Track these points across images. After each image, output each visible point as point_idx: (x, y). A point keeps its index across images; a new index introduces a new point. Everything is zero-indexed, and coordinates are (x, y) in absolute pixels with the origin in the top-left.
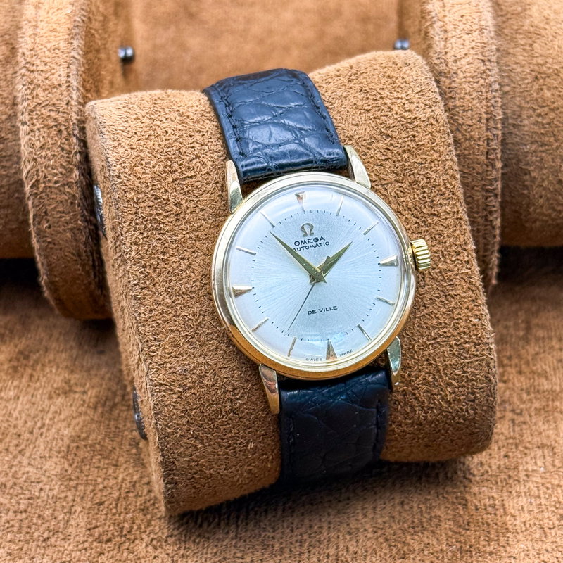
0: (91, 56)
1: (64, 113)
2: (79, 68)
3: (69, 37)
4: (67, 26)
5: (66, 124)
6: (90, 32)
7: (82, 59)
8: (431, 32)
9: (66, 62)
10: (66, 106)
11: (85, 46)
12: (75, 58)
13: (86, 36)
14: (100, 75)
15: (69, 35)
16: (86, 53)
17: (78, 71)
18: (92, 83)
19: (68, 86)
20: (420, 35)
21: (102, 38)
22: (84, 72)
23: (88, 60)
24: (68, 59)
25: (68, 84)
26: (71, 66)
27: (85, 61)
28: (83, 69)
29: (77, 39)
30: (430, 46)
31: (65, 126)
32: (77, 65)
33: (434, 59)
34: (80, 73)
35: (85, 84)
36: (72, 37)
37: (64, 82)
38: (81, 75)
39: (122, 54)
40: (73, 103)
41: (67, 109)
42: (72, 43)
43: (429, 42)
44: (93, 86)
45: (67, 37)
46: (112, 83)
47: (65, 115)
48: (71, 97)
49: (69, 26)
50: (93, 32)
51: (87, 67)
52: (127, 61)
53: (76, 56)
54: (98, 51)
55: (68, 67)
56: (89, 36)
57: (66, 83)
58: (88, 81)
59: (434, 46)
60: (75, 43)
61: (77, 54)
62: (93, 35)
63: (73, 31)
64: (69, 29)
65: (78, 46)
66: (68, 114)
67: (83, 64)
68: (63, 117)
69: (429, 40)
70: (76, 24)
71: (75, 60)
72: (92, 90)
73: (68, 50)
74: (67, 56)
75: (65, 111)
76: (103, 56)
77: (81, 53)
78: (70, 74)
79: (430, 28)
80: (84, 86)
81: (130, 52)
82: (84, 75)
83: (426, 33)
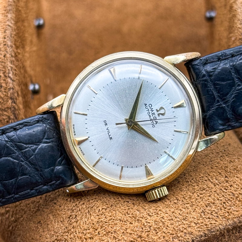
0: (19, 24)
1: (3, 62)
2: (12, 33)
3: (5, 12)
4: (3, 5)
5: (4, 70)
6: (18, 9)
7: (14, 27)
8: (235, 7)
9: (3, 28)
10: (4, 58)
11: (15, 18)
12: (9, 26)
13: (16, 11)
14: (24, 37)
15: (5, 10)
16: (16, 22)
17: (11, 34)
18: (20, 42)
19: (5, 45)
20: (225, 8)
21: (25, 13)
22: (15, 35)
23: (18, 27)
24: (5, 26)
25: (5, 43)
26: (7, 31)
27: (16, 28)
28: (14, 33)
29: (11, 13)
30: (234, 16)
31: (3, 71)
32: (11, 30)
33: (238, 24)
34: (13, 36)
35: (16, 43)
36: (7, 12)
37: (2, 42)
38: (13, 37)
39: (36, 23)
40: (8, 55)
41: (4, 60)
42: (7, 16)
43: (234, 13)
44: (21, 44)
45: (4, 12)
46: (31, 42)
47: (3, 64)
48: (7, 52)
49: (5, 4)
50: (20, 9)
51: (17, 31)
52: (40, 27)
53: (10, 24)
54: (23, 21)
55: (5, 32)
56: (18, 11)
57: (4, 42)
58: (18, 41)
59: (238, 16)
60: (9, 16)
61: (11, 23)
62: (20, 11)
63: (8, 8)
64: (5, 7)
65: (11, 18)
66: (5, 63)
67: (15, 30)
68: (2, 65)
69: (234, 12)
70: (10, 3)
71: (9, 27)
72: (20, 47)
73: (5, 21)
74: (4, 25)
75: (3, 61)
76: (26, 24)
77: (13, 22)
78: (6, 37)
79: (233, 4)
80: (15, 45)
81: (41, 22)
82: (15, 37)
83: (231, 7)
